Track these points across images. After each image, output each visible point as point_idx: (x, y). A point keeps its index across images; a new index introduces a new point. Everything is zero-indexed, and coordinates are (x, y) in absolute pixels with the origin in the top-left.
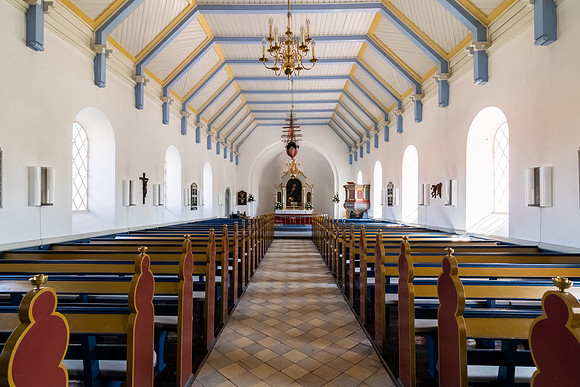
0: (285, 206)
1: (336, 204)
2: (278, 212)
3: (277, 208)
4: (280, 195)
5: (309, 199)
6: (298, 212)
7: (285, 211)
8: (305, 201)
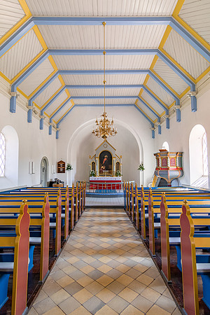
0: (98, 174)
1: (141, 172)
2: (92, 178)
3: (91, 175)
4: (93, 163)
5: (118, 168)
6: (109, 178)
7: (98, 178)
8: (114, 169)
